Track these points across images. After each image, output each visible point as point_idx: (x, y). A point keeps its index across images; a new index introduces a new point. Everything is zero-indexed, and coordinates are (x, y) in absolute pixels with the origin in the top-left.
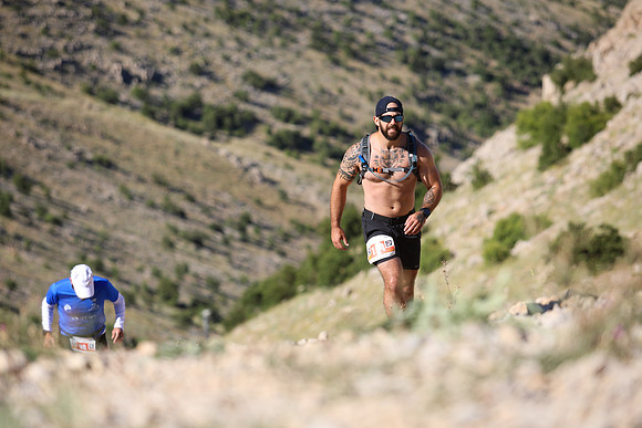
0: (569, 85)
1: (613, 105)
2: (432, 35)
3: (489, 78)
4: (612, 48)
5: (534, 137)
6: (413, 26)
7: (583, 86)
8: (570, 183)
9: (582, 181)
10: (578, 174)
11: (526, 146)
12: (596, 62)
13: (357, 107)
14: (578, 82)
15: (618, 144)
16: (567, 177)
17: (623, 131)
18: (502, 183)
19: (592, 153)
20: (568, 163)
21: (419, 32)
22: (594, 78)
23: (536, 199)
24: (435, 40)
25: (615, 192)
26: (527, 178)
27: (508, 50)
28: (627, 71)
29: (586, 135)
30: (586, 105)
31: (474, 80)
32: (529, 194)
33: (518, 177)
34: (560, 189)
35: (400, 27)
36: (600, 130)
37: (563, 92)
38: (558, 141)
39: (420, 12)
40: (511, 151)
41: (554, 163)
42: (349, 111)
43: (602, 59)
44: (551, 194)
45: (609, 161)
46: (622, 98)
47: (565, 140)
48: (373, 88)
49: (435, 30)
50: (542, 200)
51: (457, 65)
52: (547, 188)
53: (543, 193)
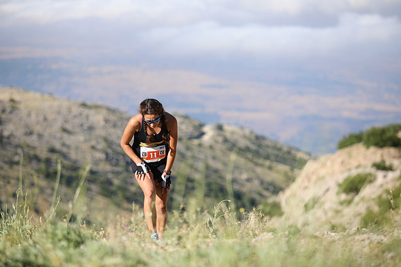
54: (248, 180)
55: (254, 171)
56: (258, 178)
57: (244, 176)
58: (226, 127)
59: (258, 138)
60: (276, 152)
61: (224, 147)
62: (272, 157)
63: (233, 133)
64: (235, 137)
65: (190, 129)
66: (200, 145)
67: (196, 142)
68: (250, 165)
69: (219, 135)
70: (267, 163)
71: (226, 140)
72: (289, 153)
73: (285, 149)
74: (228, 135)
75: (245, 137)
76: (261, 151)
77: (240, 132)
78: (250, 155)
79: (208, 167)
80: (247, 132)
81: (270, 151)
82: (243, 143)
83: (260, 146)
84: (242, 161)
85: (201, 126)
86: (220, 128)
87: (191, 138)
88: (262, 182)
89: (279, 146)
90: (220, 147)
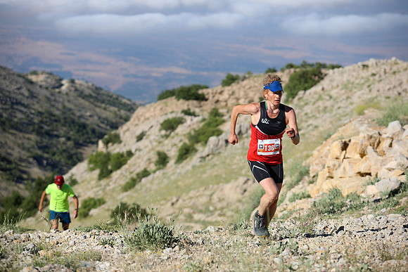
0: (110, 144)
1: (130, 154)
2: (45, 120)
3: (69, 139)
4: (128, 130)
5: (95, 166)
6: (37, 116)
7: (115, 145)
8: (112, 186)
9: (117, 185)
10: (115, 182)
11: (92, 170)
12: (121, 135)
13: (13, 150)
14: (114, 143)
15: (132, 170)
16: (111, 183)
17: (135, 165)
18: (82, 184)
19: (122, 174)
20: (111, 177)
21: (40, 119)
22: (120, 142)
23: (97, 192)
24: (47, 122)
25: (132, 190)
26: (93, 183)
27: (77, 127)
28: (135, 140)
29: (119, 166)
30: (118, 153)
31: (63, 140)
32: (95, 190)
33: (89, 182)
34: (108, 188)
35: (32, 116)
36: (124, 164)
37: (107, 148)
38: (107, 168)
39: (40, 110)
40: (85, 171)
41: (105, 177)
42: (9, 151)
43: (124, 134)
44: (104, 190)
45: (129, 177)
46: (133, 151)
47: (110, 167)
48: (20, 142)
49: (46, 118)
50: (100, 192)
51: (55, 133)
52: (103, 187)
53: (100, 190)
54: (90, 116)
55: (95, 111)
56: (97, 115)
57: (88, 114)
58: (76, 81)
59: (97, 88)
60: (109, 98)
61: (75, 94)
62: (107, 102)
63: (81, 85)
64: (82, 87)
65: (54, 82)
66: (59, 92)
67: (57, 90)
68: (92, 106)
69: (72, 86)
70: (103, 105)
71: (76, 90)
72: (117, 99)
73: (114, 96)
74: (78, 86)
75: (88, 88)
76: (99, 97)
77: (86, 85)
78: (92, 100)
79: (64, 107)
80: (90, 84)
81: (105, 97)
82: (87, 92)
83: (98, 94)
84: (87, 103)
85: (61, 80)
86: (73, 81)
87: (54, 88)
88: (99, 118)
89: (111, 94)
90: (72, 94)
